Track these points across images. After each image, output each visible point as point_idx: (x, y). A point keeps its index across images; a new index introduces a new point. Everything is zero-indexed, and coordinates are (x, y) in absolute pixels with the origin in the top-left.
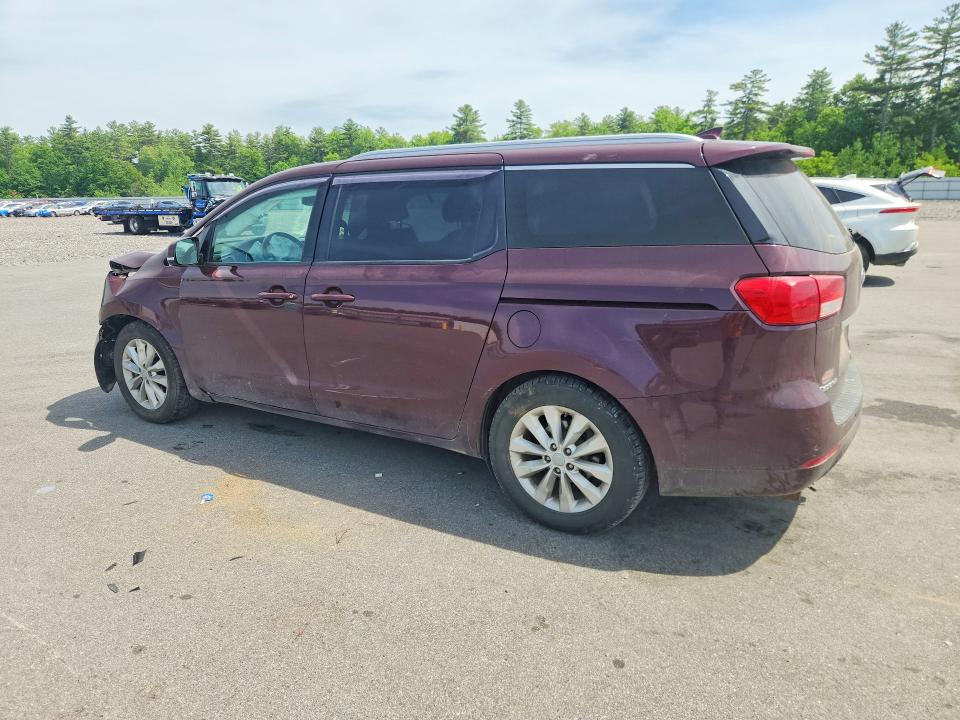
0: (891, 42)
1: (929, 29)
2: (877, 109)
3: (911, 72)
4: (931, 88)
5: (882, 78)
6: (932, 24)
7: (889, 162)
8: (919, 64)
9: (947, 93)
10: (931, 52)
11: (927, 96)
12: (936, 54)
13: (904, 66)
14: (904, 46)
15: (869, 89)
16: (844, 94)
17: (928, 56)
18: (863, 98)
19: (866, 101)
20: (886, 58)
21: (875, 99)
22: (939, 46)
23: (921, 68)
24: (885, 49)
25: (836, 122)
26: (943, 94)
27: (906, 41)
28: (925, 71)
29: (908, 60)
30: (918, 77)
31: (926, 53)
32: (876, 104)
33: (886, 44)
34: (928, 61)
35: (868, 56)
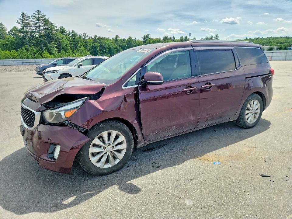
0: (23, 18)
1: (33, 16)
2: (24, 38)
3: (31, 28)
4: (38, 33)
5: (23, 29)
6: (33, 15)
7: (35, 54)
8: (33, 26)
9: (43, 35)
10: (35, 23)
11: (37, 35)
12: (37, 23)
13: (29, 26)
14: (27, 20)
15: (20, 31)
16: (12, 32)
17: (35, 24)
18: (18, 34)
19: (19, 35)
20: (23, 22)
21: (23, 35)
22: (37, 22)
23: (34, 27)
24: (22, 20)
25: (12, 41)
26: (42, 35)
27: (27, 18)
28: (35, 28)
29: (30, 24)
30: (33, 30)
31: (34, 23)
32: (24, 36)
33: (22, 18)
34: (35, 25)
35: (17, 21)
